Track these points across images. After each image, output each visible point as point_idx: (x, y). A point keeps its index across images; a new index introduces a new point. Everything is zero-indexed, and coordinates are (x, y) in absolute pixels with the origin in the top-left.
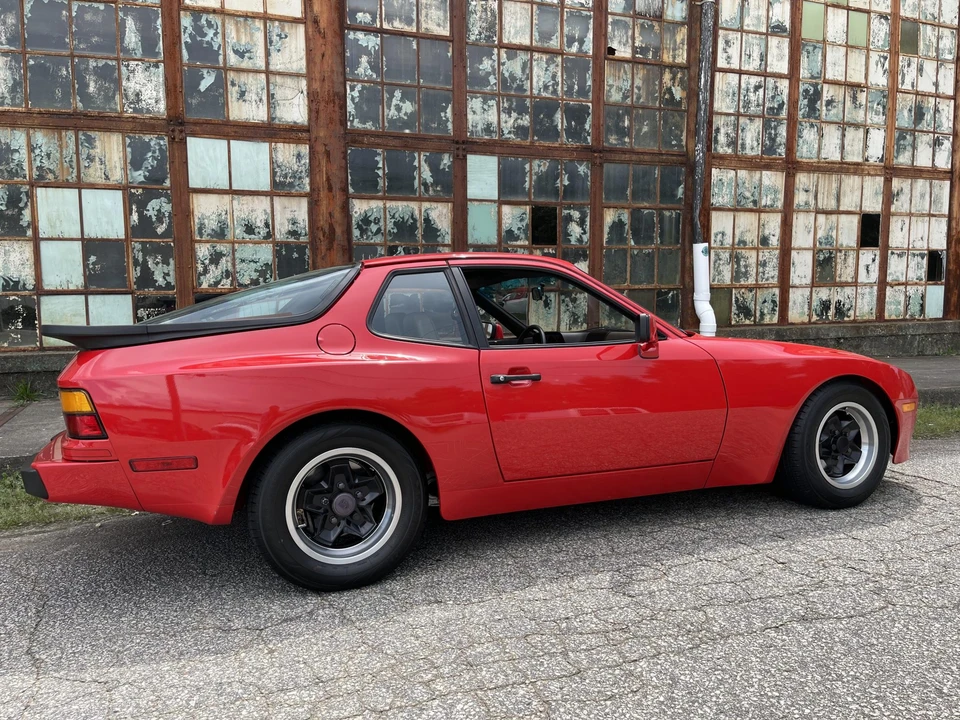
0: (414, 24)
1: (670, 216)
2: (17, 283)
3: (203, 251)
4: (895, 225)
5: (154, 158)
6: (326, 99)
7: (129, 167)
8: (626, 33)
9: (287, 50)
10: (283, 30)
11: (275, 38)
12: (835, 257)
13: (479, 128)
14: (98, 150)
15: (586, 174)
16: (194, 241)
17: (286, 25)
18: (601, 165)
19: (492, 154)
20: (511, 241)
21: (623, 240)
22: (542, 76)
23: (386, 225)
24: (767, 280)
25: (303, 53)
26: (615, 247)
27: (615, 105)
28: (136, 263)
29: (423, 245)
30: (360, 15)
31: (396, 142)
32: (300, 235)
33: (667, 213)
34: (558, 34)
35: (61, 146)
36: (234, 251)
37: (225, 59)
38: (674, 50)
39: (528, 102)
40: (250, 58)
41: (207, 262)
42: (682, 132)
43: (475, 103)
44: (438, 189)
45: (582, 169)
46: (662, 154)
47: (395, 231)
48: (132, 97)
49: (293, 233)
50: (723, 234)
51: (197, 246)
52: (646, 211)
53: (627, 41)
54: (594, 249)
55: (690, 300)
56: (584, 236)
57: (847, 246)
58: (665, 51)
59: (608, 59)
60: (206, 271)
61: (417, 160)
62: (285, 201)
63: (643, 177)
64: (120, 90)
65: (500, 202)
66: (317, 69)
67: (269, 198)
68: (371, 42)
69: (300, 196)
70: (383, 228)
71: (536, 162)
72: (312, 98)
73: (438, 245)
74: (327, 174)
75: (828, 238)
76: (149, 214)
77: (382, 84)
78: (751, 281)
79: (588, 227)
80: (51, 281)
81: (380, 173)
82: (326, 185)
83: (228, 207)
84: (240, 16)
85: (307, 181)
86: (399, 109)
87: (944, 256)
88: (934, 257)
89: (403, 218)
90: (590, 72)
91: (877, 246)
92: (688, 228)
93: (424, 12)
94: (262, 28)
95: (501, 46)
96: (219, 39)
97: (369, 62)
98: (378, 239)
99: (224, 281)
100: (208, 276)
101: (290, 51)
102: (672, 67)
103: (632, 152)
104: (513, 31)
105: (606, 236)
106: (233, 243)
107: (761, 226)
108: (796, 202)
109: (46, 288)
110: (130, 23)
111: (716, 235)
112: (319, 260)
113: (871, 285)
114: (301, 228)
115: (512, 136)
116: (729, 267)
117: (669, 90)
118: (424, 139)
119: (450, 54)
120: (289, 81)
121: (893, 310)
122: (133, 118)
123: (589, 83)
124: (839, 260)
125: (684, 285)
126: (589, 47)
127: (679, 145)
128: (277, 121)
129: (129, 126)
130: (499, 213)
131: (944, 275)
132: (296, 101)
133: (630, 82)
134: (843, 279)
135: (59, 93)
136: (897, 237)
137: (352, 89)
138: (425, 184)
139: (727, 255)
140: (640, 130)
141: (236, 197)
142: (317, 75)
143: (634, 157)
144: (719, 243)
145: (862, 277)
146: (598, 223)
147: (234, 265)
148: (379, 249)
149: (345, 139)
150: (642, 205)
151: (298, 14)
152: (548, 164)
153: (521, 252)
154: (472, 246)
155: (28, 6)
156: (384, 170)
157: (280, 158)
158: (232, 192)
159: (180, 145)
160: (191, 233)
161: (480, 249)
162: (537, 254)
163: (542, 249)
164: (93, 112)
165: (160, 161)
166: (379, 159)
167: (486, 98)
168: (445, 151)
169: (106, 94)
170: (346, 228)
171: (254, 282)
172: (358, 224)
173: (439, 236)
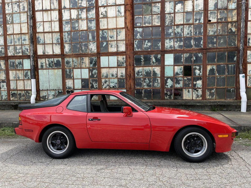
0: (151, 24)
2: (70, 88)
3: (103, 80)
5: (94, 61)
6: (129, 45)
7: (90, 64)
8: (215, 15)
9: (121, 35)
10: (120, 31)
11: (118, 33)
13: (168, 47)
14: (84, 61)
15: (201, 56)
17: (121, 29)
18: (206, 53)
19: (172, 53)
20: (177, 75)
21: (214, 74)
22: (187, 31)
23: (143, 73)
25: (124, 35)
27: (212, 36)
28: (91, 83)
29: (153, 77)
30: (138, 24)
31: (146, 53)
32: (123, 76)
33: (230, 65)
34: (192, 19)
35: (78, 61)
36: (109, 80)
37: (108, 39)
38: (232, 17)
39: (183, 39)
40: (113, 38)
41: (104, 83)
42: (235, 41)
43: (167, 41)
44: (157, 63)
45: (200, 55)
46: (228, 48)
47: (146, 74)
48: (90, 49)
49: (122, 76)
51: (102, 79)
52: (222, 65)
53: (215, 17)
54: (204, 77)
55: (239, 91)
56: (200, 73)
58: (229, 18)
59: (208, 23)
60: (104, 85)
61: (151, 57)
62: (120, 68)
63: (221, 55)
64: (88, 48)
65: (174, 66)
66: (127, 38)
67: (117, 68)
68: (140, 30)
69: (123, 67)
71: (185, 54)
72: (126, 45)
73: (156, 77)
74: (129, 62)
76: (93, 73)
77: (143, 39)
79: (202, 71)
80: (76, 87)
81: (142, 61)
82: (129, 64)
83: (108, 71)
84: (111, 29)
85: (125, 64)
86: (147, 45)
89: (148, 71)
90: (202, 28)
92: (238, 69)
93: (153, 21)
94: (116, 31)
95: (175, 25)
96: (107, 35)
97: (140, 35)
98: (142, 76)
99: (107, 87)
102: (231, 22)
103: (217, 48)
104: (178, 21)
105: (208, 73)
106: (109, 79)
109: (75, 88)
110: (90, 35)
111: (250, 71)
112: (127, 82)
115: (178, 48)
117: (231, 29)
118: (153, 51)
119: (160, 30)
120: (121, 42)
122: (91, 54)
123: (202, 31)
125: (237, 87)
126: (202, 21)
127: (235, 45)
128: (119, 51)
129: (89, 55)
130: (174, 68)
132: (123, 46)
133: (216, 29)
135: (77, 50)
137: (136, 42)
138: (154, 63)
140: (220, 42)
142: (127, 40)
143: (218, 50)
146: (205, 70)
147: (109, 83)
148: (142, 79)
149: (134, 53)
150: (220, 64)
151: (123, 26)
152: (189, 54)
153: (180, 78)
154: (166, 77)
155: (72, 34)
156: (143, 60)
157: (119, 59)
158: (109, 68)
159: (99, 58)
160: (101, 77)
161: (168, 78)
162: (186, 78)
163: (187, 77)
164: (83, 53)
165: (96, 62)
166: (142, 57)
167: (170, 39)
168: (159, 54)
169: (86, 49)
170: (133, 74)
171: (114, 87)
172: (137, 73)
173: (157, 75)
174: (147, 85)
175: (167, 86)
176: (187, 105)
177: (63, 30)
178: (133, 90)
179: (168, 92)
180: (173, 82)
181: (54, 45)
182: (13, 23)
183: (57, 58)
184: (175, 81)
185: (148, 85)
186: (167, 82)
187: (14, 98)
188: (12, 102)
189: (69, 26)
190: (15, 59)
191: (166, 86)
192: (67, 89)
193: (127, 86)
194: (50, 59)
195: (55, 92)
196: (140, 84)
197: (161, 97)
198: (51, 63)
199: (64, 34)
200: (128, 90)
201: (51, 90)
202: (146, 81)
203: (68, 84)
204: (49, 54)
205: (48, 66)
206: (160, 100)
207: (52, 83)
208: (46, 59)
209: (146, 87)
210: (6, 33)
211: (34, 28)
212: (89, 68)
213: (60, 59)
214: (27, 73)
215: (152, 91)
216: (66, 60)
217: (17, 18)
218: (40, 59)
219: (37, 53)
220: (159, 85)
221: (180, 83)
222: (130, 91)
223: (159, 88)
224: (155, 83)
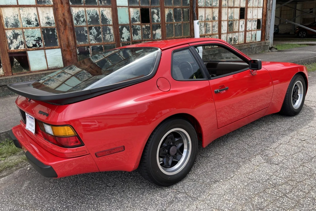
1: (186, 10)
3: (9, 33)
4: (249, 11)
12: (233, 23)
16: (4, 29)
20: (134, 22)
21: (171, 20)
23: (86, 18)
24: (215, 32)
26: (169, 23)
29: (102, 26)
32: (51, 24)
33: (185, 10)
36: (23, 32)
41: (12, 38)
44: (106, 2)
47: (91, 20)
49: (48, 23)
50: (202, 16)
51: (6, 31)
52: (178, 9)
56: (159, 19)
57: (236, 19)
60: (12, 42)
62: (43, 8)
65: (129, 7)
69: (49, 6)
70: (85, 19)
73: (108, 25)
75: (231, 16)
78: (211, 33)
79: (160, 16)
82: (60, 2)
83: (18, 13)
87: (261, 21)
88: (259, 21)
89: (93, 15)
91: (244, 18)
92: (192, 15)
98: (84, 24)
99: (21, 46)
100: (13, 44)
105: (166, 19)
106: (22, 29)
107: (213, 13)
108: (222, 4)
111: (200, 17)
112: (61, 34)
113: (242, 32)
114: (51, 21)
116: (204, 28)
121: (248, 40)
124: (234, 24)
125: (191, 36)
130: (129, 11)
131: (261, 27)
134: (235, 30)
136: (249, 16)
139: (203, 24)
141: (21, 8)
144: (201, 20)
145: (240, 30)
146: (163, 14)
147: (24, 39)
148: (85, 28)
150: (177, 7)
153: (138, 26)
154: (120, 25)
158: (19, 6)
160: (3, 26)
161: (123, 26)
162: (144, 27)
163: (145, 25)
170: (70, 20)
171: (35, 46)
172: (75, 18)
173: (108, 21)
174: (95, 39)
175: (123, 38)
178: (73, 48)
180: (129, 32)
184: (132, 31)
185: (97, 38)
186: (122, 33)
191: (122, 39)
193: (62, 42)
196: (83, 38)
200: (64, 50)
202: (93, 31)
209: (95, 43)
215: (103, 48)
220: (113, 38)
221: (138, 34)
222: (68, 50)
223: (113, 43)
224: (106, 35)
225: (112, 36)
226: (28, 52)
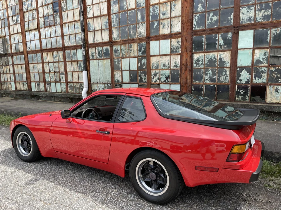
2: (119, 81)
3: (153, 72)
5: (143, 48)
6: (187, 22)
7: (138, 51)
9: (176, 9)
10: (175, 3)
11: (173, 6)
13: (245, 19)
14: (132, 48)
16: (151, 70)
19: (251, 29)
20: (258, 64)
23: (204, 61)
25: (180, 9)
28: (139, 76)
29: (218, 68)
31: (210, 32)
32: (177, 67)
35: (126, 48)
36: (160, 72)
37: (160, 17)
39: (270, 4)
40: (166, 15)
41: (154, 75)
43: (244, 10)
44: (226, 46)
47: (208, 63)
48: (139, 33)
49: (176, 66)
51: (152, 71)
60: (153, 78)
61: (218, 37)
62: (173, 56)
64: (137, 32)
65: (254, 49)
66: (184, 13)
67: (169, 56)
69: (178, 54)
70: (204, 63)
71: (274, 29)
72: (183, 23)
73: (224, 68)
74: (186, 46)
76: (142, 63)
77: (206, 12)
80: (124, 81)
81: (204, 44)
82: (185, 50)
83: (159, 60)
84: (164, 3)
85: (180, 49)
86: (211, 19)
89: (211, 59)
94: (169, 4)
96: (159, 12)
97: (202, 6)
98: (202, 66)
99: (158, 81)
101: (177, 9)
106: (160, 70)
109: (123, 82)
110: (139, 14)
112: (182, 74)
114: (178, 65)
115: (261, 20)
118: (221, 29)
120: (176, 19)
122: (139, 38)
128: (172, 32)
129: (138, 41)
130: (253, 53)
132: (178, 25)
135: (125, 35)
137: (195, 16)
138: (221, 46)
141: (161, 57)
142: (184, 15)
147: (160, 76)
148: (202, 70)
149: (192, 34)
152: (280, 29)
153: (263, 69)
154: (239, 67)
155: (120, 15)
156: (205, 42)
157: (173, 43)
158: (160, 55)
159: (148, 44)
160: (150, 68)
161: (242, 68)
162: (273, 69)
163: (275, 67)
164: (132, 38)
165: (145, 49)
166: (203, 39)
167: (249, 7)
168: (229, 32)
169: (134, 33)
170: (191, 63)
171: (165, 81)
172: (195, 62)
173: (225, 64)
174: (210, 80)
175: (241, 80)
176: (272, 112)
177: (111, 12)
178: (189, 85)
179: (242, 90)
180: (250, 75)
181: (103, 31)
182: (67, 9)
183: (106, 46)
184: (254, 74)
185: (212, 80)
186: (240, 75)
187: (71, 90)
188: (69, 95)
189: (117, 6)
190: (70, 49)
191: (238, 81)
192: (116, 82)
193: (182, 80)
194: (100, 48)
195: (105, 85)
196: (200, 78)
197: (229, 96)
198: (100, 53)
199: (112, 16)
200: (183, 86)
201: (101, 83)
202: (209, 72)
203: (117, 76)
204: (99, 42)
205: (97, 55)
206: (228, 101)
207: (101, 75)
208: (96, 48)
209: (208, 82)
210: (62, 23)
211: (84, 13)
212: (137, 57)
213: (109, 47)
214: (80, 64)
215: (217, 88)
216: (115, 47)
217: (70, 4)
218: (91, 49)
219: (88, 42)
220: (228, 79)
221: (263, 76)
222: (185, 86)
223: (227, 84)
224: (221, 77)
225: (227, 78)
226: (161, 85)
